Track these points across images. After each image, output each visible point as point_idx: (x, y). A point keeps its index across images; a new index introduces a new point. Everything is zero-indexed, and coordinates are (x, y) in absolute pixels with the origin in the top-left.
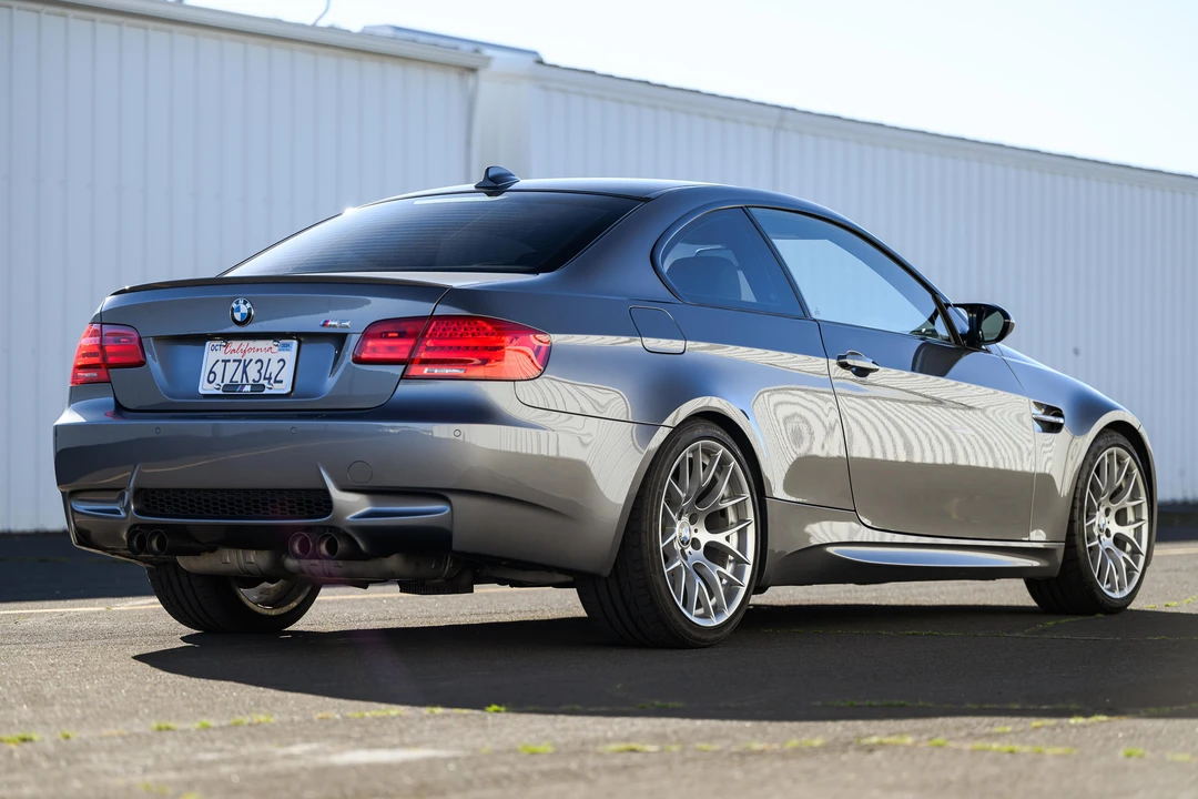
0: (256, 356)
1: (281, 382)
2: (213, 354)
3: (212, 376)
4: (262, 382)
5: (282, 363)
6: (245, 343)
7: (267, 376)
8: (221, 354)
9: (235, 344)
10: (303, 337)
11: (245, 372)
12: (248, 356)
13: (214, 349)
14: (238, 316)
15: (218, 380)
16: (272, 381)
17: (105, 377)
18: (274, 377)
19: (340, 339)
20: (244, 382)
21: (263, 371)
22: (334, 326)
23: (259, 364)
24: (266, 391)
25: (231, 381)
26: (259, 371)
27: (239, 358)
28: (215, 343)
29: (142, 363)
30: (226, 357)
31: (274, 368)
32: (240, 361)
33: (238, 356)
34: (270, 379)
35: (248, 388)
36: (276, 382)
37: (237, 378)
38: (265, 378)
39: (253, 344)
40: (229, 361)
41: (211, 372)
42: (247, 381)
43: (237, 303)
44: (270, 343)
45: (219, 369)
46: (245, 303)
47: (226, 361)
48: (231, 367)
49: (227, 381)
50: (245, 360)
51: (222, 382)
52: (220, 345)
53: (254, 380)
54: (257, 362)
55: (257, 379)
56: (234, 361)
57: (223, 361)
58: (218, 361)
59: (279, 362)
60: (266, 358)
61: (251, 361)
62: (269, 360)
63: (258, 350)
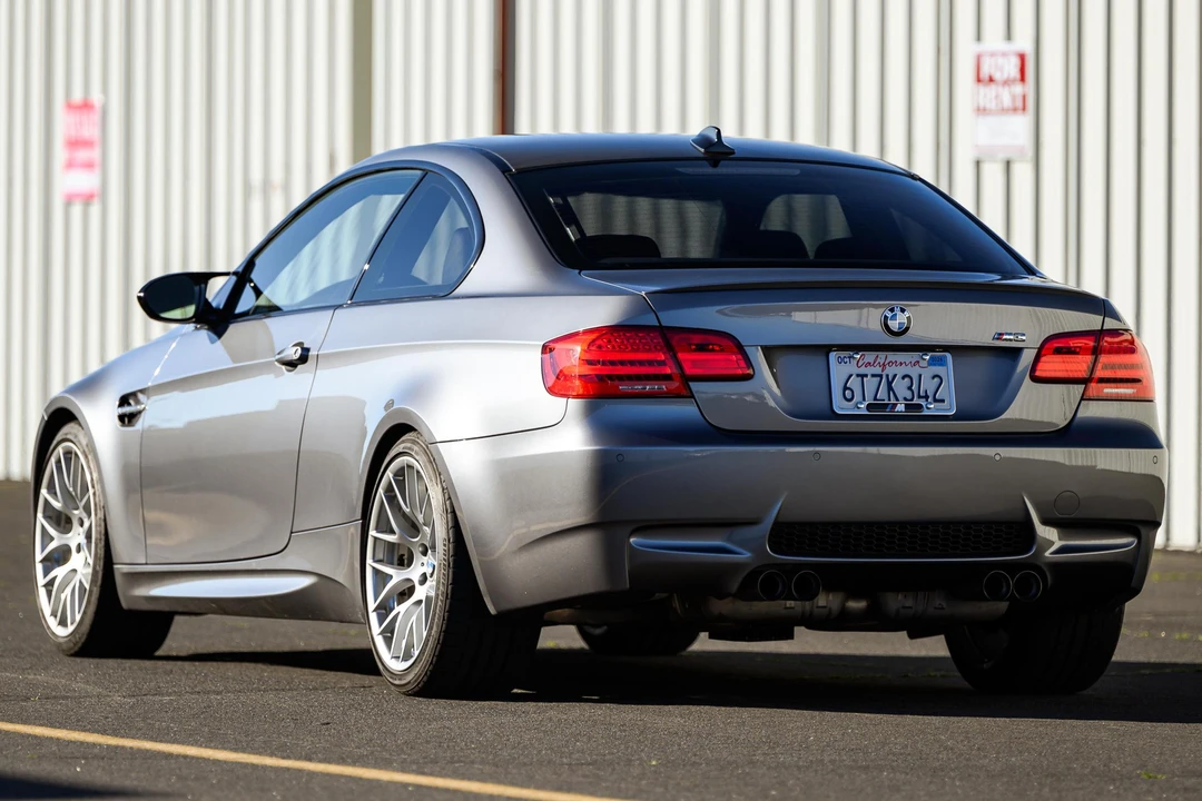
0: (901, 371)
1: (943, 401)
2: (841, 368)
3: (848, 394)
4: (916, 401)
5: (937, 380)
6: (882, 355)
7: (922, 394)
8: (852, 368)
9: (870, 356)
10: (958, 350)
11: (890, 388)
12: (890, 371)
13: (841, 361)
14: (894, 325)
15: (858, 397)
16: (930, 401)
17: (682, 390)
18: (930, 394)
19: (1015, 353)
20: (893, 400)
21: (915, 388)
22: (1010, 340)
23: (907, 380)
24: (926, 413)
25: (875, 399)
26: (910, 388)
27: (880, 372)
28: (843, 354)
29: (748, 377)
30: (863, 370)
31: (928, 385)
32: (881, 376)
33: (878, 370)
34: (926, 397)
35: (901, 407)
36: (935, 400)
37: (883, 395)
38: (920, 397)
39: (893, 357)
40: (866, 376)
41: (845, 388)
42: (897, 400)
43: (892, 310)
44: (915, 356)
45: (854, 383)
46: (903, 311)
47: (862, 376)
48: (870, 383)
49: (869, 398)
50: (887, 376)
51: (864, 399)
52: (850, 358)
53: (905, 399)
54: (903, 378)
55: (909, 397)
56: (873, 376)
57: (858, 375)
58: (851, 376)
59: (933, 378)
60: (914, 372)
61: (895, 376)
62: (920, 376)
63: (901, 364)
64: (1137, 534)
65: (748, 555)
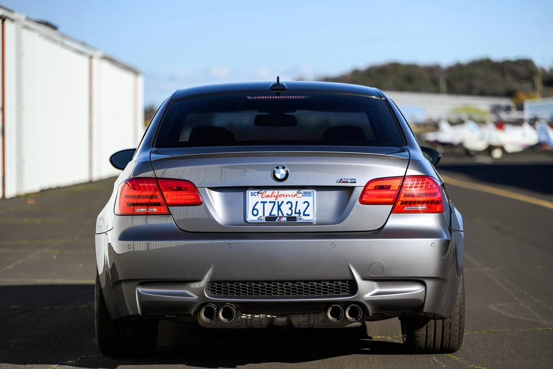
0: (286, 200)
1: (308, 215)
2: (253, 199)
3: (255, 212)
4: (294, 215)
5: (306, 204)
6: (276, 192)
7: (297, 211)
8: (259, 198)
9: (269, 192)
10: (320, 188)
11: (279, 209)
12: (280, 200)
13: (253, 195)
14: (278, 176)
15: (261, 214)
16: (302, 215)
17: (165, 211)
18: (302, 212)
19: (348, 190)
20: (280, 215)
21: (293, 209)
22: (347, 183)
23: (289, 204)
24: (299, 221)
25: (270, 214)
26: (290, 209)
27: (274, 201)
28: (254, 191)
29: (200, 203)
30: (264, 200)
31: (301, 207)
32: (274, 202)
33: (273, 199)
34: (299, 213)
35: (284, 219)
36: (304, 215)
37: (275, 212)
38: (296, 213)
39: (282, 192)
40: (266, 202)
41: (254, 209)
42: (283, 214)
43: (277, 168)
44: (295, 192)
45: (259, 207)
46: (284, 168)
47: (264, 203)
48: (268, 207)
49: (267, 214)
50: (278, 202)
51: (264, 215)
52: (258, 193)
53: (287, 214)
54: (287, 203)
55: (290, 213)
56: (270, 202)
57: (261, 202)
58: (258, 202)
59: (304, 203)
60: (293, 200)
61: (283, 202)
62: (297, 202)
63: (287, 196)
64: (424, 284)
65: (196, 297)
